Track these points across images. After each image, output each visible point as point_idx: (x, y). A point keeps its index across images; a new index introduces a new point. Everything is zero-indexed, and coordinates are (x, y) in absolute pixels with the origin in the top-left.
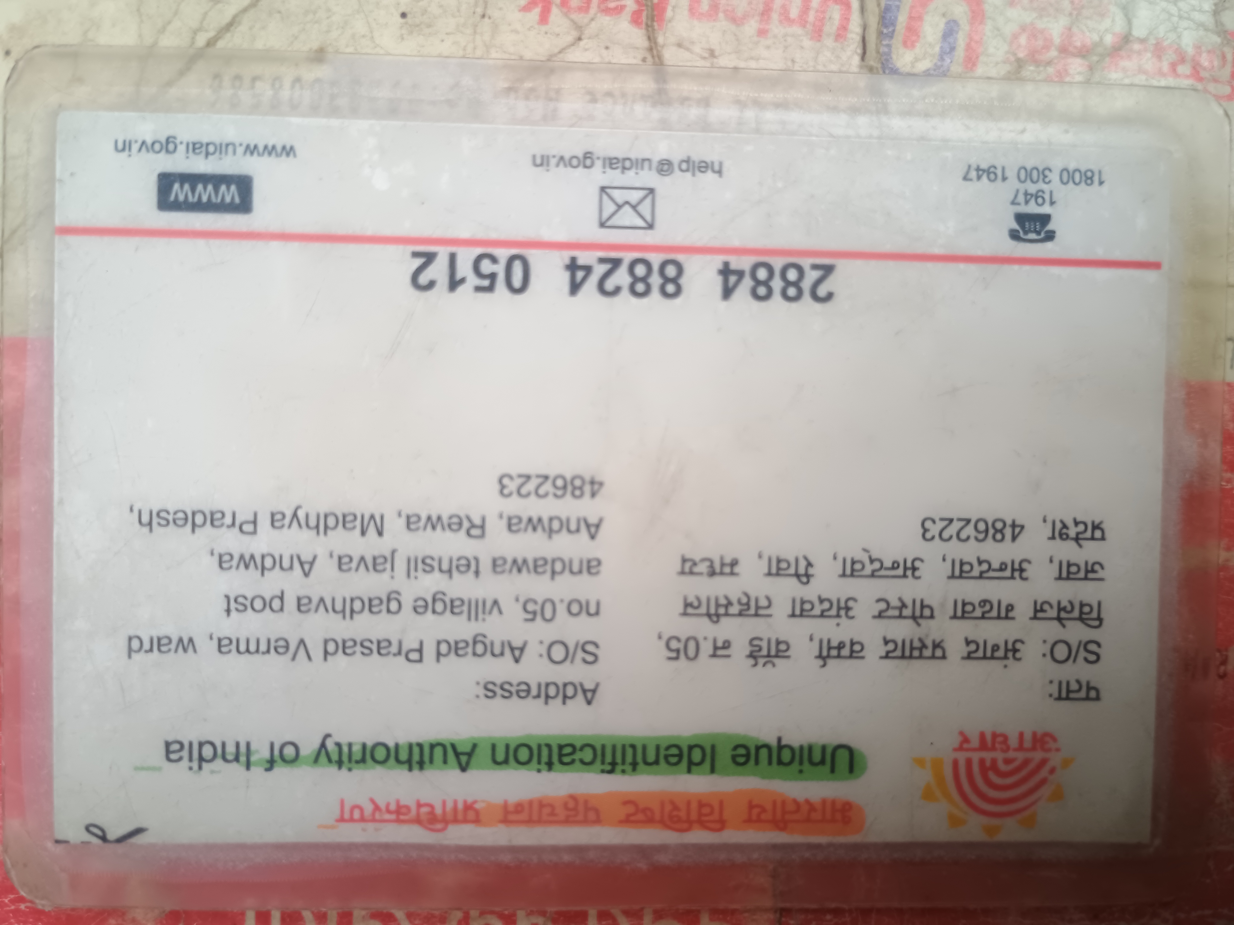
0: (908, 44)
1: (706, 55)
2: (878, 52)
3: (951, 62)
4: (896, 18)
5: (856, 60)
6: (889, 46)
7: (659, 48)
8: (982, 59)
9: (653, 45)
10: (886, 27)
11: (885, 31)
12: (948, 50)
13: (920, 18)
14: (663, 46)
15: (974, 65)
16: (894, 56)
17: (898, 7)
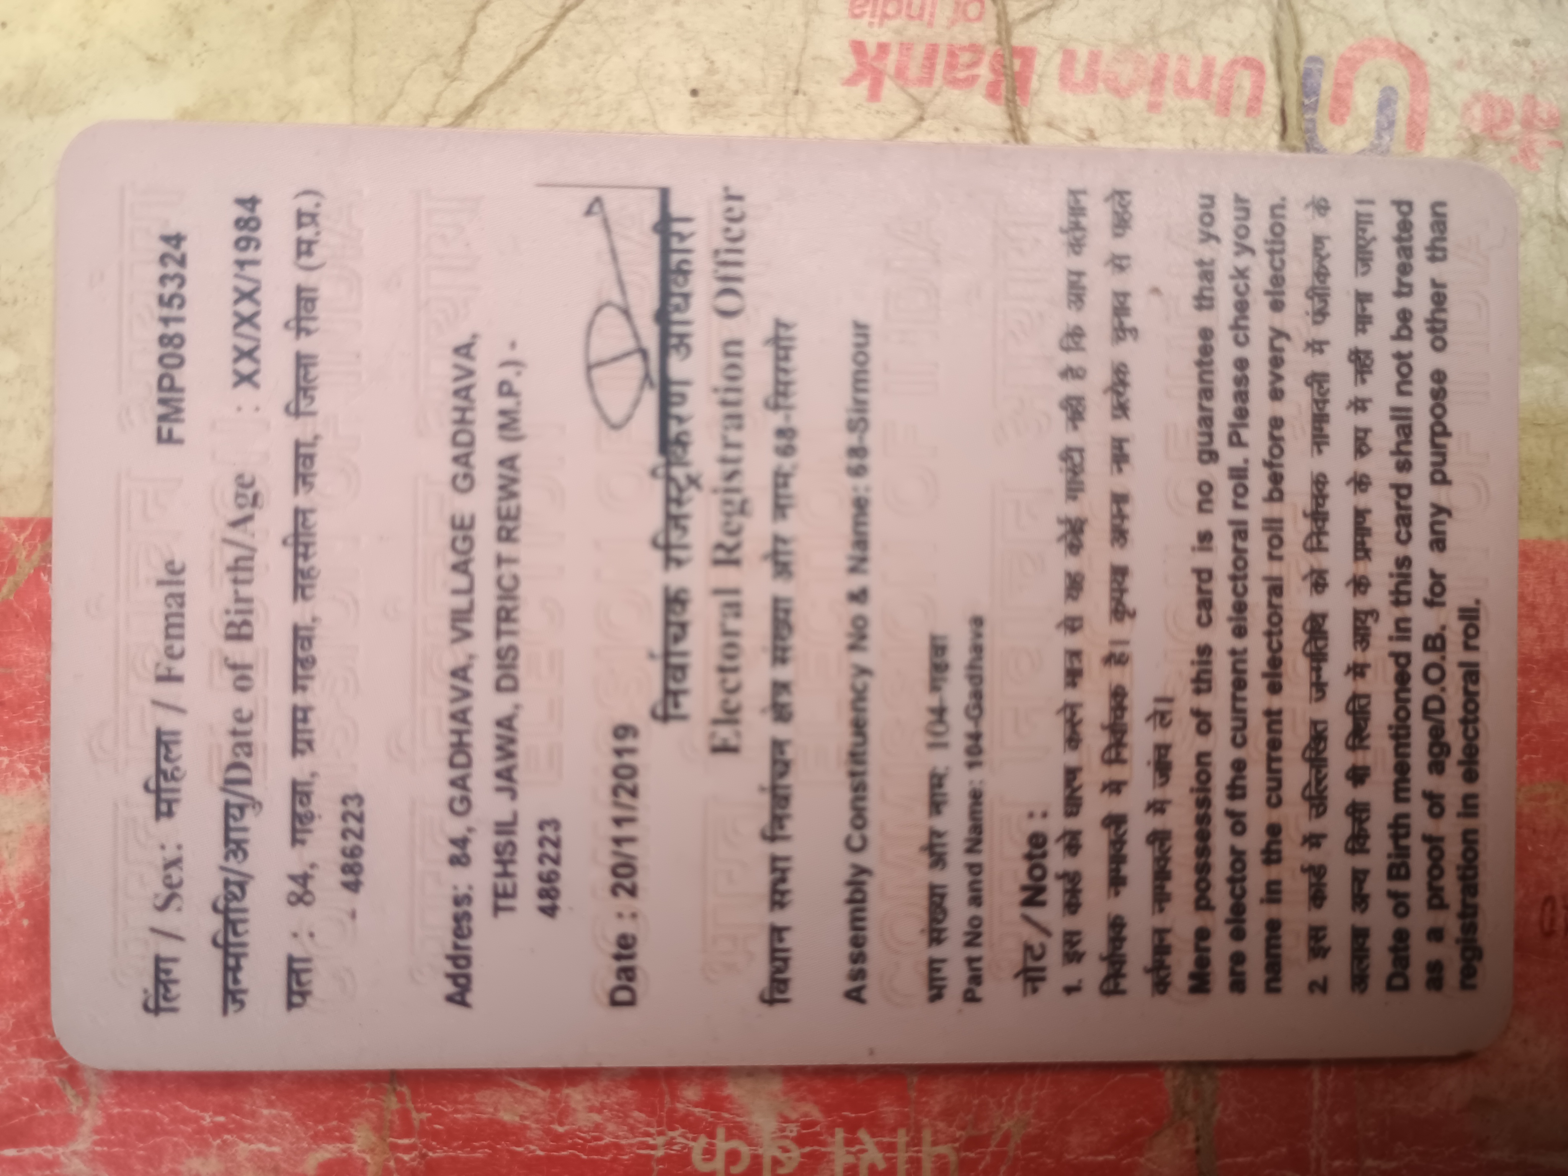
0: (1337, 117)
1: (1084, 136)
2: (1300, 129)
3: (1391, 140)
4: (1319, 85)
5: (1274, 139)
6: (1312, 121)
7: (1024, 129)
8: (1429, 135)
9: (1016, 125)
10: (1307, 96)
11: (1307, 102)
12: (1386, 125)
13: (1349, 85)
14: (1028, 127)
15: (1420, 143)
16: (1320, 134)
17: (1320, 71)
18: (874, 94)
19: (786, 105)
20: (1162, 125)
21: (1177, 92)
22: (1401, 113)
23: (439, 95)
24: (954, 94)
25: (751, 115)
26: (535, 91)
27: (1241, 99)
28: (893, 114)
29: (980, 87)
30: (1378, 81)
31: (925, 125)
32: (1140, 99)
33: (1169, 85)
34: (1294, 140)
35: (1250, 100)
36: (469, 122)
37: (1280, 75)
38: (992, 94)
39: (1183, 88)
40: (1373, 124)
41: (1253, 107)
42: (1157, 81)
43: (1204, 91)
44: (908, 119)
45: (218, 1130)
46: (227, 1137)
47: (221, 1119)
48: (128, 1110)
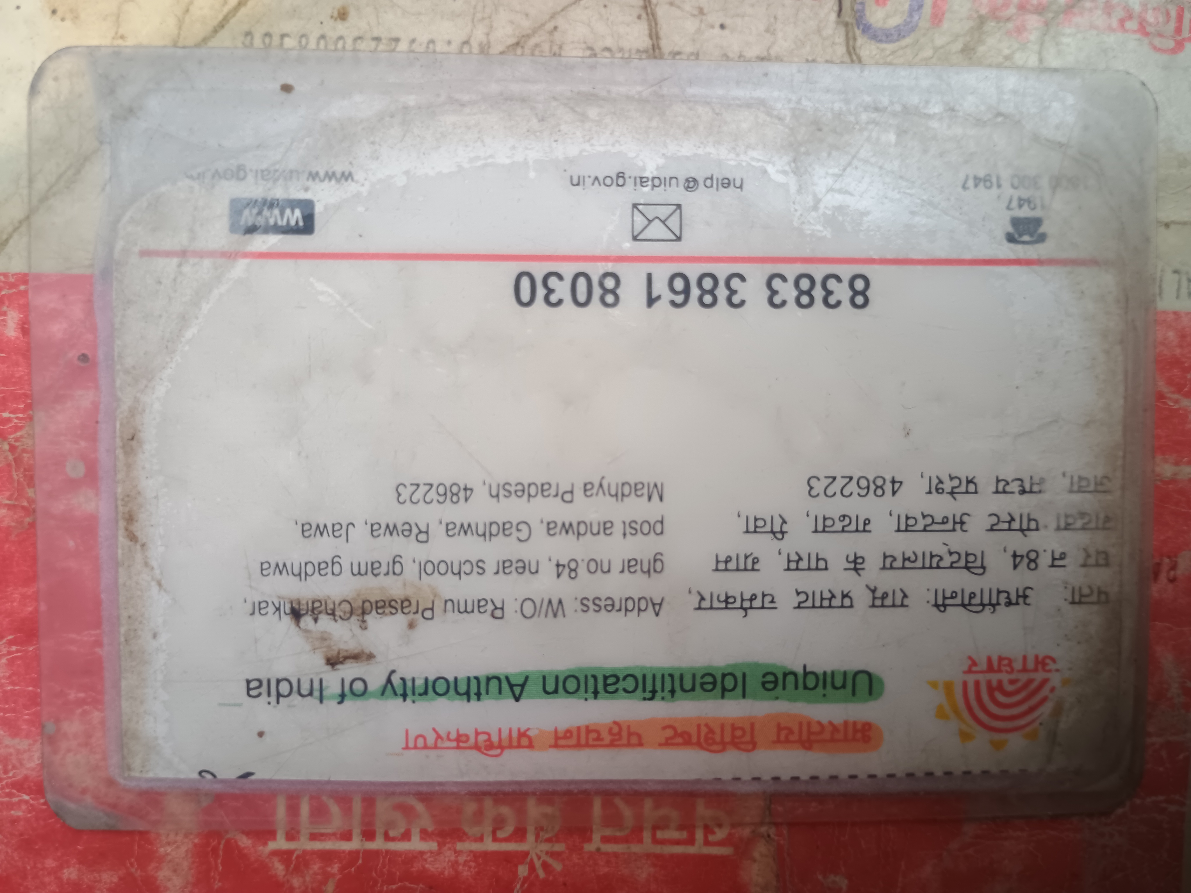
0: (880, 2)
1: (696, 12)
2: (852, 9)
3: (919, 19)
5: (833, 16)
6: (863, 4)
7: (653, 7)
8: (947, 15)
9: (648, 4)
12: (916, 8)
15: (940, 21)
16: (867, 13)
20: (752, 5)
34: (847, 17)
40: (907, 6)
48: (18, 687)
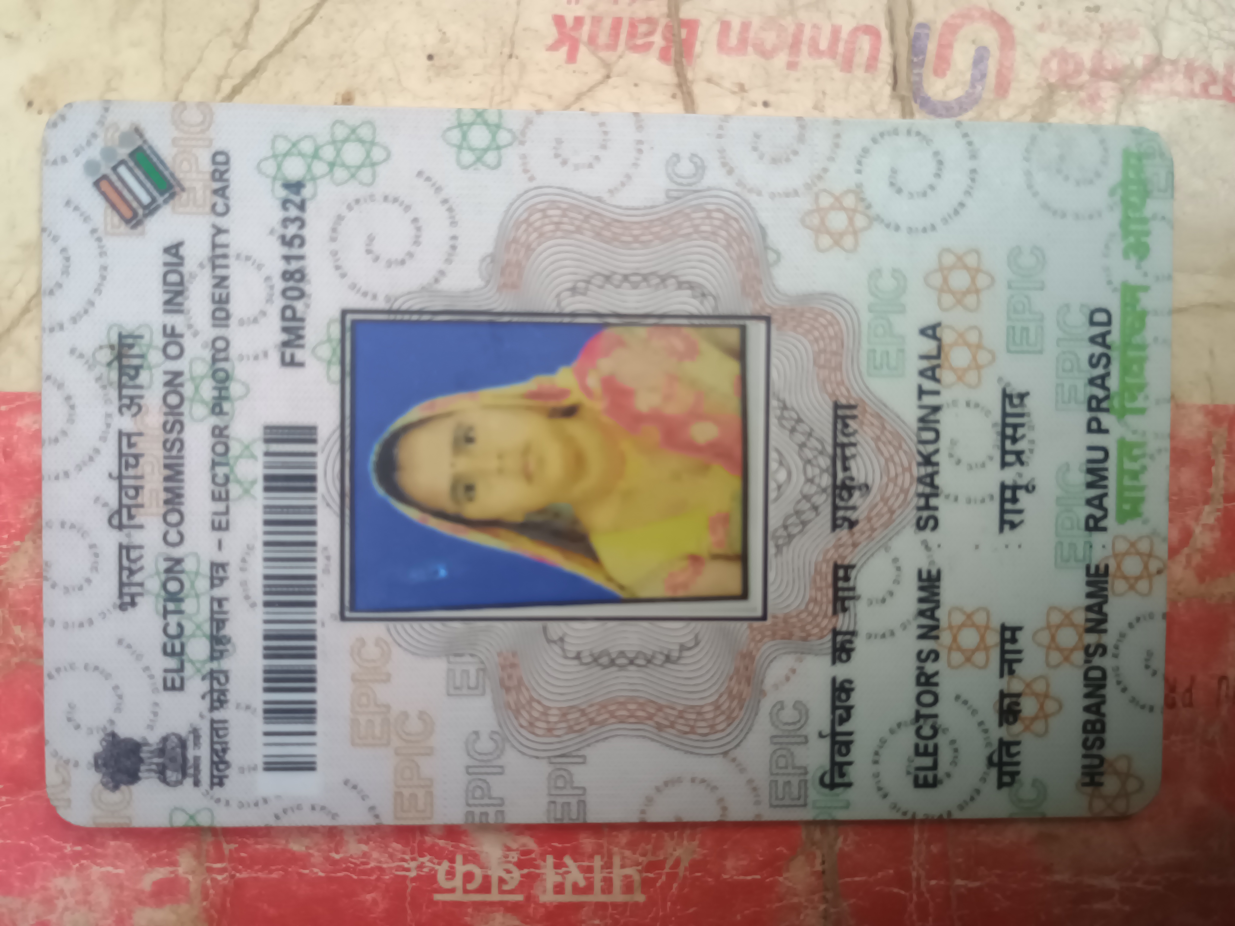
0: (939, 72)
1: (736, 89)
2: (909, 81)
3: (983, 89)
4: (926, 46)
5: (888, 90)
6: (920, 75)
7: (689, 84)
8: (1014, 85)
9: (682, 81)
10: (916, 55)
11: (915, 60)
12: (979, 77)
13: (950, 46)
14: (693, 82)
15: (1006, 91)
16: (925, 85)
17: (927, 35)
18: (572, 57)
19: (503, 67)
20: (798, 80)
21: (810, 54)
22: (992, 66)
23: (230, 61)
24: (633, 58)
25: (475, 75)
26: (305, 57)
27: (861, 58)
28: (586, 73)
29: (655, 51)
30: (974, 42)
31: (611, 81)
32: (781, 59)
33: (804, 49)
34: (903, 90)
35: (868, 59)
36: (254, 82)
37: (892, 39)
38: (664, 56)
39: (815, 51)
40: (968, 77)
41: (871, 65)
42: (795, 46)
43: (832, 52)
44: (598, 76)
45: (76, 857)
46: (83, 862)
47: (79, 848)
48: (9, 841)
